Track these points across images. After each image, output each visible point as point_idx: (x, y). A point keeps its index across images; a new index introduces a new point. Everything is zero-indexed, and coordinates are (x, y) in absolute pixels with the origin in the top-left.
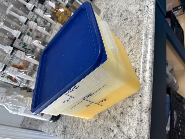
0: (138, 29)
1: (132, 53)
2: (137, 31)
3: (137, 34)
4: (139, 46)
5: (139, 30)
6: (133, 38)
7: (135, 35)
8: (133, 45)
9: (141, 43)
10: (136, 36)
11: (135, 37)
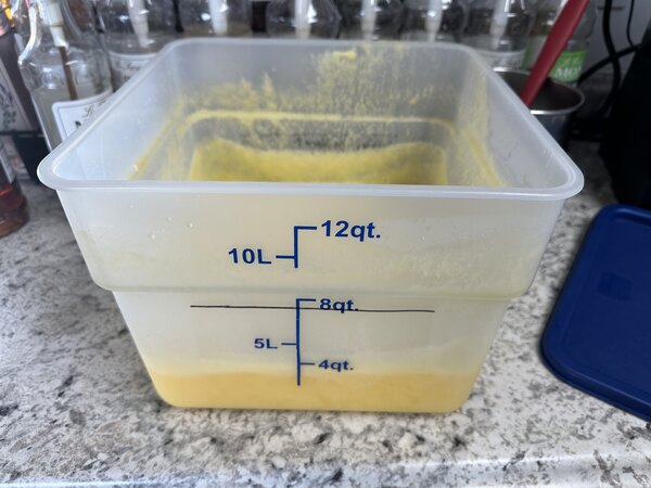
0: (192, 439)
1: (59, 426)
2: (178, 437)
3: (159, 438)
4: (80, 455)
5: (181, 445)
6: (150, 419)
7: (161, 429)
8: (103, 424)
9: (89, 462)
10: (154, 430)
11: (152, 427)
